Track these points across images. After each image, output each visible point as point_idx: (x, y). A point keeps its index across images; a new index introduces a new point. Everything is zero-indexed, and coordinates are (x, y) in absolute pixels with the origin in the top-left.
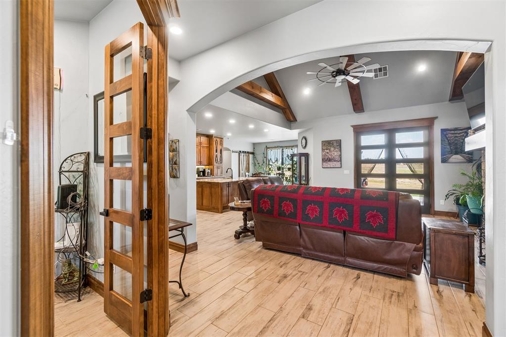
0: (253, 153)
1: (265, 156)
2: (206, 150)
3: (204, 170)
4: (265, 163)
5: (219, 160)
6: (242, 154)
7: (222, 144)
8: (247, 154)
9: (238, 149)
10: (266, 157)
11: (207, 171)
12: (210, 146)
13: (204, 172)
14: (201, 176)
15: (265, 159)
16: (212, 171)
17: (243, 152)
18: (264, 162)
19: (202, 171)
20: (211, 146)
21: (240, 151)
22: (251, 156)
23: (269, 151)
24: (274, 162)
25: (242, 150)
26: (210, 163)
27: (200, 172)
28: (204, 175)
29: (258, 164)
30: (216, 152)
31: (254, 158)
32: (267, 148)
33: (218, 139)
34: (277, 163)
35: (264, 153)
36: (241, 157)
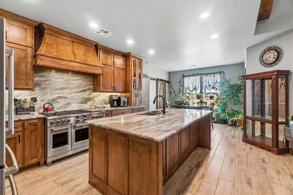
0: (168, 82)
1: (182, 84)
2: (122, 73)
3: (119, 98)
4: (182, 91)
5: (137, 86)
6: (160, 82)
7: (141, 67)
8: (164, 82)
9: (156, 77)
10: (183, 86)
11: (123, 99)
12: (126, 67)
13: (119, 100)
14: (115, 107)
15: (181, 88)
16: (129, 99)
17: (160, 80)
18: (180, 91)
19: (116, 100)
20: (128, 68)
21: (158, 79)
22: (167, 84)
23: (186, 79)
24: (191, 90)
25: (160, 78)
26: (126, 89)
27: (114, 100)
28: (119, 105)
29: (174, 92)
30: (135, 76)
31: (170, 86)
32: (184, 76)
33: (137, 60)
34: (196, 91)
35: (180, 82)
36: (159, 85)
